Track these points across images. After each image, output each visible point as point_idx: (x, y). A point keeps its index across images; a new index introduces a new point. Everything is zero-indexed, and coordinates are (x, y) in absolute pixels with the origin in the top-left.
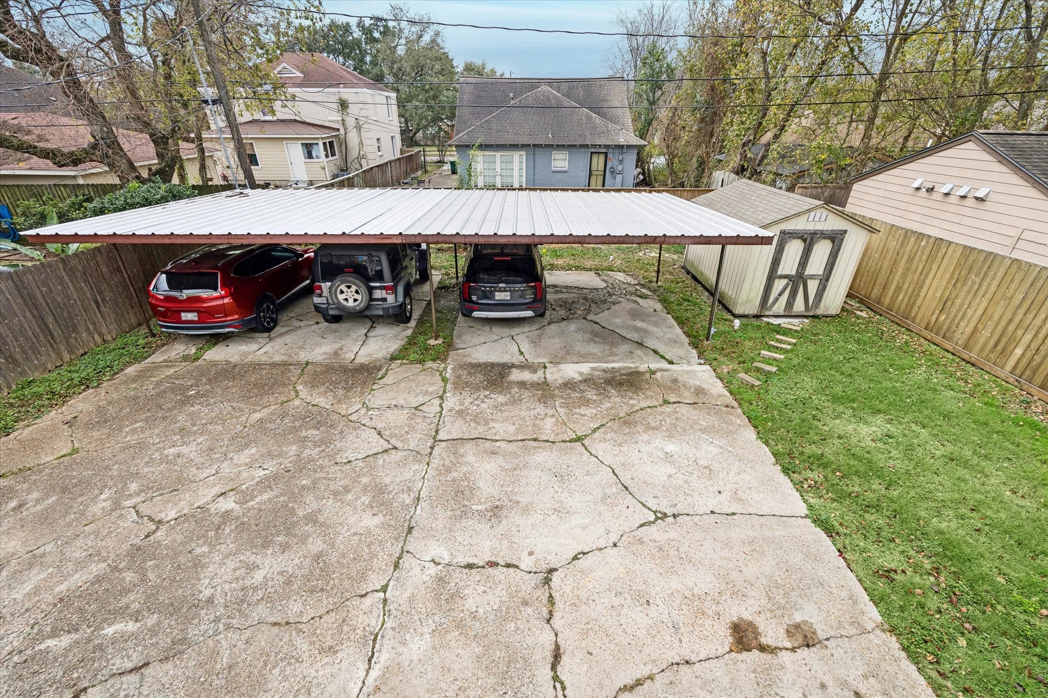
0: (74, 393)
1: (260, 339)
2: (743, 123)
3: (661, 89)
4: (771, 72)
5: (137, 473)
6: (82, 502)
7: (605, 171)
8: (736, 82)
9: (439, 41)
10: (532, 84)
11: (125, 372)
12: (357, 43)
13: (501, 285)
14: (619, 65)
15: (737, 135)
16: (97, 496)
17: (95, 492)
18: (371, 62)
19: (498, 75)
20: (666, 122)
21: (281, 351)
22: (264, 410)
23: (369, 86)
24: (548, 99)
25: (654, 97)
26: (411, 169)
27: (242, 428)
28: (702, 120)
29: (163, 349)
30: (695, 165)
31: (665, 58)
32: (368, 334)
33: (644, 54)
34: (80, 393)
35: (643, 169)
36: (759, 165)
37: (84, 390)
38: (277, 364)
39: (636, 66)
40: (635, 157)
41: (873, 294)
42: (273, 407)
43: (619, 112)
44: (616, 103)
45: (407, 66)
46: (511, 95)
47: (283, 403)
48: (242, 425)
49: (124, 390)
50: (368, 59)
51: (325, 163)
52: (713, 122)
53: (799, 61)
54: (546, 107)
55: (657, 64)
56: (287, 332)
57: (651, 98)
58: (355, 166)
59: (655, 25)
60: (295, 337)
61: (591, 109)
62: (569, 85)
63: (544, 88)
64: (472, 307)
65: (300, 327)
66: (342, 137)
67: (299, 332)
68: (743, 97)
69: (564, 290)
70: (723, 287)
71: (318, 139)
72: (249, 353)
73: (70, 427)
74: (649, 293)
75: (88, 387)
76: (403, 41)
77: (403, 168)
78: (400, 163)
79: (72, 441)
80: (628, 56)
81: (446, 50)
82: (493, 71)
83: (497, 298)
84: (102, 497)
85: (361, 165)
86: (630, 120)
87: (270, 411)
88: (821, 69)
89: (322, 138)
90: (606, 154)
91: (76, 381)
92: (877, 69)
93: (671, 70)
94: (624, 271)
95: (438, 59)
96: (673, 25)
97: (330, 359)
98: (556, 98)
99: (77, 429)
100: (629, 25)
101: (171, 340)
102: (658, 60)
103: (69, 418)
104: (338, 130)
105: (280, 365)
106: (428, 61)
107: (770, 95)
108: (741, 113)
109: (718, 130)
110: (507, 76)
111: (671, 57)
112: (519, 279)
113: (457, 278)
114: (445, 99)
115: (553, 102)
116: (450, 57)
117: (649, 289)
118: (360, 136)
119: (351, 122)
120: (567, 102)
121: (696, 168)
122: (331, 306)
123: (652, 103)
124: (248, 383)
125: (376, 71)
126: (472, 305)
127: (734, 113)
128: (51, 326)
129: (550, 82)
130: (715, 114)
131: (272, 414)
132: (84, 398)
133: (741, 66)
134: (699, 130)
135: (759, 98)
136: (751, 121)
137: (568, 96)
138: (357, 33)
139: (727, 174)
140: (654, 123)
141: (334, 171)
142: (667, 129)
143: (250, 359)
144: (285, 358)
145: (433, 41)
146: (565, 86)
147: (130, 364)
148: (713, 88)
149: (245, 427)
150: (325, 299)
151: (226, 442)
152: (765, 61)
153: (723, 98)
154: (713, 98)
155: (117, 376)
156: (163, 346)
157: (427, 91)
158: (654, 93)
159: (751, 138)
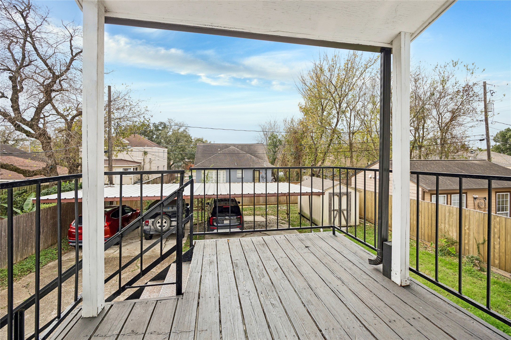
0: (24, 275)
1: (114, 248)
2: (310, 159)
3: (277, 147)
4: (315, 142)
5: (68, 303)
6: (43, 316)
7: (259, 177)
8: (305, 145)
9: (187, 130)
10: (227, 146)
11: (48, 265)
12: (151, 131)
13: (226, 217)
14: (260, 139)
15: (308, 163)
16: (50, 313)
17: (49, 311)
18: (156, 138)
19: (209, 142)
20: (281, 159)
21: (126, 252)
22: (124, 274)
23: (157, 146)
24: (234, 151)
25: (275, 150)
26: (171, 179)
27: (115, 282)
28: (295, 158)
29: (65, 255)
30: (295, 174)
31: (278, 137)
32: (166, 243)
33: (269, 136)
34: (27, 275)
35: (275, 177)
36: (319, 173)
37: (29, 273)
38: (125, 257)
39: (266, 140)
40: (271, 172)
41: (369, 216)
42: (128, 273)
43: (263, 155)
44: (261, 152)
45: (173, 139)
46: (219, 149)
47: (132, 271)
48: (115, 281)
49: (50, 272)
50: (155, 136)
51: (132, 177)
52: (299, 159)
53: (324, 139)
54: (232, 154)
55: (275, 139)
56: (127, 245)
57: (274, 151)
58: (146, 178)
59: (272, 127)
60: (131, 246)
61: (251, 154)
62: (242, 147)
63: (232, 147)
64: (214, 228)
65: (132, 242)
66: (142, 166)
67: (133, 244)
68: (308, 150)
69: (250, 223)
70: (314, 217)
71: (131, 166)
72: (110, 254)
73: (26, 288)
74: (285, 222)
75: (31, 272)
76: (171, 130)
77: (168, 178)
78: (168, 176)
79: (29, 293)
80: (263, 136)
81: (189, 134)
82: (206, 141)
83: (225, 223)
84: (53, 313)
85: (149, 178)
86: (267, 159)
87: (127, 275)
88: (331, 142)
89: (133, 166)
90: (259, 171)
91: (25, 269)
92: (348, 142)
93: (280, 141)
94: (274, 215)
95: (186, 137)
96: (279, 127)
97: (150, 253)
98: (237, 151)
99: (30, 289)
100: (263, 127)
101: (68, 251)
102: (275, 138)
103: (25, 285)
104: (141, 163)
105: (127, 257)
106: (182, 137)
107: (316, 150)
108: (308, 155)
109: (301, 162)
110: (212, 143)
111: (279, 137)
112: (234, 214)
113: (202, 220)
114: (188, 151)
115: (236, 152)
116: (191, 136)
117: (285, 221)
118: (150, 165)
119: (147, 160)
120: (241, 152)
121: (296, 176)
122: (151, 230)
123: (275, 152)
124: (112, 265)
125: (159, 140)
126: (214, 227)
127: (306, 155)
128: (20, 243)
129: (234, 145)
130: (299, 156)
131: (128, 275)
132: (29, 276)
133: (305, 140)
134: (295, 162)
135: (314, 150)
136: (313, 158)
137: (242, 150)
138: (152, 128)
139: (308, 177)
140: (276, 159)
141: (135, 180)
142: (282, 161)
143: (111, 256)
144: (129, 254)
145: (184, 131)
146: (240, 147)
147: (50, 261)
148: (297, 147)
149: (117, 281)
150: (149, 227)
151: (109, 288)
152: (313, 139)
153: (301, 150)
154: (298, 150)
155: (44, 267)
156: (65, 254)
157: (179, 148)
158: (275, 149)
159: (314, 164)
